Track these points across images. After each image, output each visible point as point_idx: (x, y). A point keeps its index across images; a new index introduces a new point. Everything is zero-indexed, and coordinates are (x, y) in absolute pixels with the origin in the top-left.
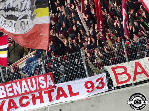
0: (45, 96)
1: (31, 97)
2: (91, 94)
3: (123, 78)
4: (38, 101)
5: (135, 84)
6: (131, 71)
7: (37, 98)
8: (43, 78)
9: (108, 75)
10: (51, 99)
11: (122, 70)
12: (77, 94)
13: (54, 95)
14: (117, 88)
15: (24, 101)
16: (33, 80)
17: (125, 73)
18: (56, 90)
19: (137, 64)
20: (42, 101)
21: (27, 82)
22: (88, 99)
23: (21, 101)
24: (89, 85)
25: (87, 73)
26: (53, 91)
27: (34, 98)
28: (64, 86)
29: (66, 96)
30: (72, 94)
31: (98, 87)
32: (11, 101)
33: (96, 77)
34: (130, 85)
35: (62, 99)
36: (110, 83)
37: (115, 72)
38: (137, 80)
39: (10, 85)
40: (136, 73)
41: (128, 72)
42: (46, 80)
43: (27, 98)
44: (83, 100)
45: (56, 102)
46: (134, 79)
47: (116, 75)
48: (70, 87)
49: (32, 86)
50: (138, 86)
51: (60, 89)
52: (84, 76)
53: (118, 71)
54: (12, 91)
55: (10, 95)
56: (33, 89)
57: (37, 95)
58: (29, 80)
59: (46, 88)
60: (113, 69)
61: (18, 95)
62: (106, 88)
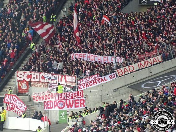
0: (97, 82)
1: (93, 82)
2: (111, 79)
3: (121, 73)
4: (95, 83)
5: (125, 75)
6: (123, 71)
7: (95, 82)
8: (96, 75)
9: (116, 73)
10: (99, 83)
11: (121, 71)
12: (107, 80)
13: (100, 81)
14: (119, 77)
15: (91, 84)
16: (93, 76)
17: (121, 72)
18: (100, 79)
19: (125, 68)
20: (96, 83)
21: (91, 77)
22: (111, 81)
23: (90, 84)
24: (111, 77)
25: (110, 73)
26: (99, 80)
27: (94, 83)
28: (103, 77)
29: (104, 81)
30: (105, 80)
31: (113, 77)
32: (87, 84)
33: (113, 74)
34: (123, 76)
35: (103, 82)
36: (117, 75)
37: (118, 72)
38: (125, 74)
39: (86, 79)
40: (125, 72)
41: (122, 71)
42: (97, 76)
43: (92, 83)
44: (109, 82)
45: (101, 83)
46: (124, 74)
47: (119, 73)
48: (104, 78)
49: (93, 78)
50: (126, 76)
51: (102, 79)
52: (109, 74)
53: (119, 71)
54: (87, 81)
55: (87, 82)
56: (93, 80)
57: (95, 81)
58: (92, 77)
59: (98, 79)
60: (117, 71)
61: (89, 82)
62: (116, 77)
